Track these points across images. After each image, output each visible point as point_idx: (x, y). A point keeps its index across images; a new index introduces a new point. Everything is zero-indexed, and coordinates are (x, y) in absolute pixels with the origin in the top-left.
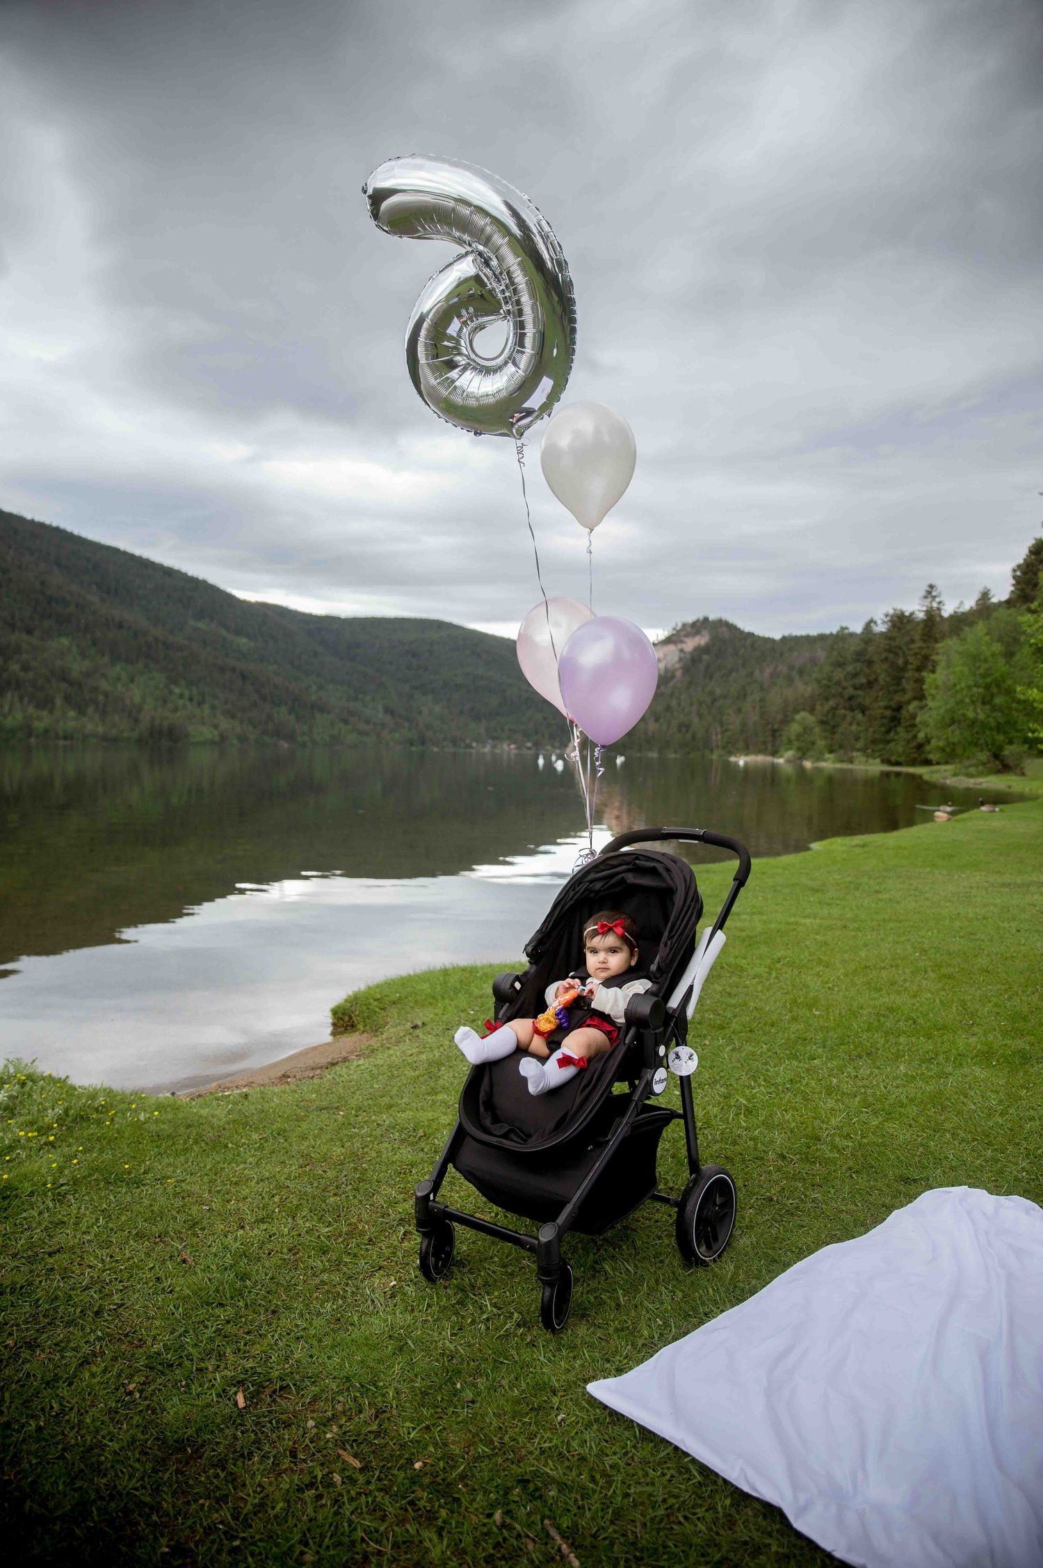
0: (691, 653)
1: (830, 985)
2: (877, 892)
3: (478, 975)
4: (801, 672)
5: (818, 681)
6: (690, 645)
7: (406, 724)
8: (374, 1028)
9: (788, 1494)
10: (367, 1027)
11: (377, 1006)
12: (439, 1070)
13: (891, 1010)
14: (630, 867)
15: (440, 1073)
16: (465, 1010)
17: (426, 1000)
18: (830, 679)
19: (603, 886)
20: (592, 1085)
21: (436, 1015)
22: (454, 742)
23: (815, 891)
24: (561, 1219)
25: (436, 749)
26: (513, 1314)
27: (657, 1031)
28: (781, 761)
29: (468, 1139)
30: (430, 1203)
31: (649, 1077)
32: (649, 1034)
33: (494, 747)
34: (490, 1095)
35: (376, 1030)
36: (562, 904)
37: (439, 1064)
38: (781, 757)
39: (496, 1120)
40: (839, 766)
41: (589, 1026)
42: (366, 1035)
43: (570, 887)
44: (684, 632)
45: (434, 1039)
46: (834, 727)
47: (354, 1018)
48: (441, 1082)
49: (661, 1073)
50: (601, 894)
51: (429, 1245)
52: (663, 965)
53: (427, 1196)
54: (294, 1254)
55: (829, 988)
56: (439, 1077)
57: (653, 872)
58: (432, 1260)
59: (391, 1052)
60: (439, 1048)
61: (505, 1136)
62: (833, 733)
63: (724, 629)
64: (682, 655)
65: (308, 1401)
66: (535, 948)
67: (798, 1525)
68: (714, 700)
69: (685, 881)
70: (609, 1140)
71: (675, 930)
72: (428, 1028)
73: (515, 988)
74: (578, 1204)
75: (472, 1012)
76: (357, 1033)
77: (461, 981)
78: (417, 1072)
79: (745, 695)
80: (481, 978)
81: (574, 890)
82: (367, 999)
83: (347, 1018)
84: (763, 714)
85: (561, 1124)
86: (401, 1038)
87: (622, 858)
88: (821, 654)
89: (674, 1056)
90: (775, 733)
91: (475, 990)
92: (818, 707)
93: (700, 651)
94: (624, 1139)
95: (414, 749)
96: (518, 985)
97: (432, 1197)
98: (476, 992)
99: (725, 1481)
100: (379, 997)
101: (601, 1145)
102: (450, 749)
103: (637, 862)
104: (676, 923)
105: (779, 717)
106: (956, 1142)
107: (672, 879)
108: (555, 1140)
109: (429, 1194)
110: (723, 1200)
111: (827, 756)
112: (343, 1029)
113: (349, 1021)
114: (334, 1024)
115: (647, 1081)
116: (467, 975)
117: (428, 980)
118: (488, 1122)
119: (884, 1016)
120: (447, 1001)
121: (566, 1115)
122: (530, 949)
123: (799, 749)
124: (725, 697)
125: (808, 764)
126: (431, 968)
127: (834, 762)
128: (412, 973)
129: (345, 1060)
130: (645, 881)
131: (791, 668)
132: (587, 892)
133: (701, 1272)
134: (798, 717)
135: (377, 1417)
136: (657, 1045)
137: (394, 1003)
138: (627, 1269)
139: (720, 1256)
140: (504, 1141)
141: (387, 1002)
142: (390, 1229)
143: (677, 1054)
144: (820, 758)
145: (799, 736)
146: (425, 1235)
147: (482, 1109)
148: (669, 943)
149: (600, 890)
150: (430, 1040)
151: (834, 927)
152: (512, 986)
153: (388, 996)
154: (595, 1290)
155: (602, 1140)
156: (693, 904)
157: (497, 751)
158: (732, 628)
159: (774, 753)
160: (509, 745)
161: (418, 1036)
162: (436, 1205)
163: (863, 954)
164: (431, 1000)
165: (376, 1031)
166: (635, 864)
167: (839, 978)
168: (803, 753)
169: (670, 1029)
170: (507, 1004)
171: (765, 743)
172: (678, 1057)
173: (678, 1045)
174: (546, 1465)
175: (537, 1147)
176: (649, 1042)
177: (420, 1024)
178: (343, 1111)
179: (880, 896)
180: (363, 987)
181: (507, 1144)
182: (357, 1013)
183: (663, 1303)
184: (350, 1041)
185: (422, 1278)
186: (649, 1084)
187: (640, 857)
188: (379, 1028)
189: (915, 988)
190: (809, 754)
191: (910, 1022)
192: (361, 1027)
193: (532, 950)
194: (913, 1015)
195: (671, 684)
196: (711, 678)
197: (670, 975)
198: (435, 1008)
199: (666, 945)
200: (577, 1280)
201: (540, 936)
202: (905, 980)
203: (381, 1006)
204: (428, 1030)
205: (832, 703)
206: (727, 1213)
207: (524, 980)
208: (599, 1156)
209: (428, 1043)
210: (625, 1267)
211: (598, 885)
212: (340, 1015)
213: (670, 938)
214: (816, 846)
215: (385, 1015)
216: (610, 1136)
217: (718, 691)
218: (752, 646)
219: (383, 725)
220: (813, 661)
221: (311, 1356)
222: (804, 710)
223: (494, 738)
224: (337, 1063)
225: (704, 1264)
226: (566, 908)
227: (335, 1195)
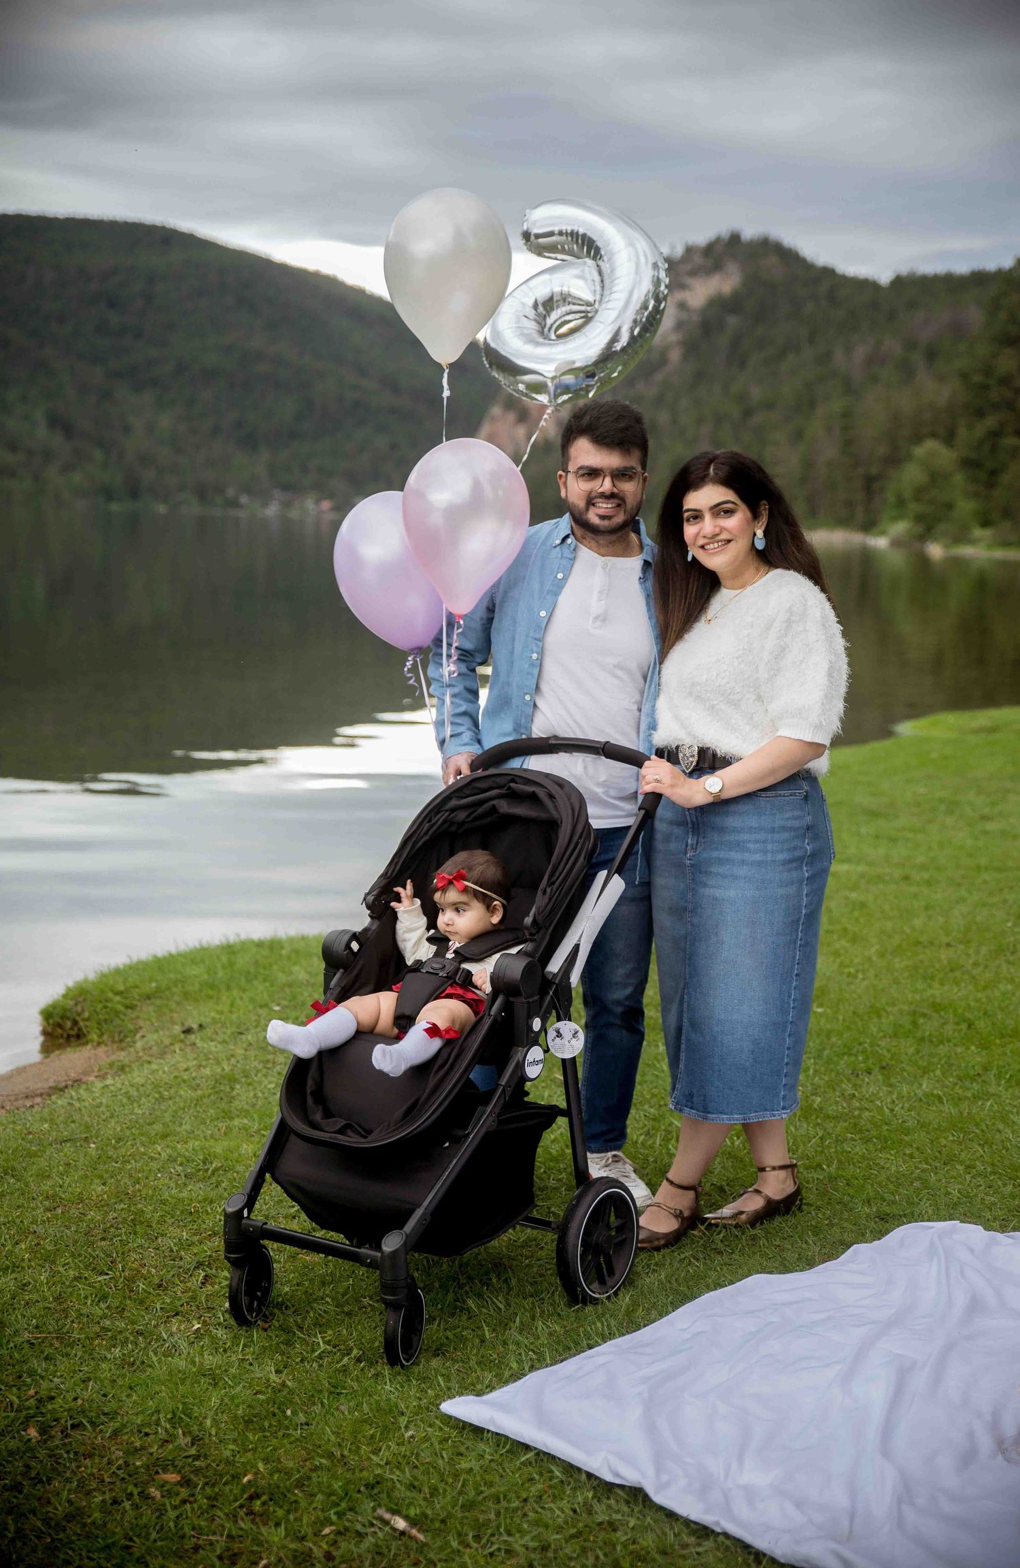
0: (704, 311)
1: (852, 970)
2: (985, 818)
3: (284, 952)
4: (931, 355)
5: (964, 376)
6: (700, 293)
7: (98, 454)
8: (116, 1038)
9: (651, 1472)
10: (105, 1037)
11: (119, 1002)
12: (232, 1089)
13: (937, 1007)
14: (503, 791)
15: (234, 1093)
16: (266, 1005)
17: (201, 991)
18: (988, 371)
19: (468, 816)
20: (448, 1066)
21: (221, 1013)
22: (202, 493)
23: (873, 814)
24: (409, 1226)
25: (162, 509)
26: (351, 1349)
27: (531, 1000)
28: (880, 543)
29: (293, 1138)
30: (244, 1221)
31: (519, 1056)
32: (519, 1002)
33: (287, 505)
34: (320, 1085)
35: (122, 1039)
36: (414, 839)
37: (232, 1080)
38: (883, 533)
39: (328, 1114)
40: (999, 554)
41: (449, 996)
42: (102, 1049)
43: (425, 817)
44: (688, 267)
45: (220, 1047)
46: (994, 473)
47: (82, 1024)
48: (236, 1103)
49: (536, 1053)
50: (466, 826)
51: (240, 1280)
52: (539, 919)
53: (241, 1211)
54: (60, 1304)
55: (849, 975)
56: (233, 1097)
57: (533, 798)
58: (244, 1300)
59: (154, 1067)
60: (229, 1059)
61: (341, 1131)
62: (991, 485)
63: (773, 260)
64: (685, 316)
65: (108, 1435)
66: (377, 897)
67: (658, 1499)
68: (748, 413)
69: (573, 810)
70: (467, 1136)
71: (557, 874)
72: (209, 1032)
73: (351, 949)
74: (431, 1208)
75: (277, 1008)
76: (89, 1047)
77: (257, 962)
78: (199, 1092)
79: (812, 404)
80: (289, 958)
81: (429, 821)
82: (102, 991)
83: (69, 1024)
84: (848, 443)
85: (411, 1112)
86: (166, 1047)
87: (494, 779)
88: (975, 316)
89: (555, 1034)
90: (871, 485)
91: (280, 975)
92: (962, 432)
93: (721, 306)
94: (487, 1134)
95: (114, 507)
96: (355, 946)
97: (245, 1214)
98: (282, 978)
99: (590, 1476)
100: (122, 988)
101: (457, 1141)
102: (192, 509)
103: (512, 785)
104: (559, 864)
105: (882, 450)
106: (968, 1177)
107: (556, 807)
108: (400, 1133)
109: (243, 1209)
110: (620, 1222)
111: (978, 532)
112: (61, 1041)
113: (72, 1029)
114: (45, 1033)
115: (518, 1062)
116: (265, 953)
117: (203, 961)
118: (318, 1117)
119: (924, 1015)
120: (235, 992)
121: (417, 1100)
122: (370, 898)
123: (919, 518)
124: (769, 405)
125: (935, 551)
126: (205, 944)
127: (990, 547)
128: (174, 951)
129: (78, 1081)
130: (521, 810)
131: (911, 345)
132: (446, 825)
133: (589, 1309)
134: (920, 451)
135: (193, 1444)
136: (530, 1017)
137: (149, 997)
138: (497, 1306)
139: (616, 1294)
140: (339, 1136)
141: (137, 997)
142: (186, 1273)
143: (558, 1031)
144: (961, 537)
145: (919, 493)
146: (235, 1264)
147: (310, 1100)
148: (548, 890)
149: (463, 823)
150: (214, 1049)
151: (887, 878)
152: (348, 946)
153: (137, 987)
154: (455, 1328)
155: (460, 1133)
156: (581, 841)
157: (294, 514)
158: (789, 256)
159: (869, 526)
160: (317, 502)
161: (194, 1044)
162: (251, 1222)
163: (918, 923)
164: (211, 989)
165: (121, 1041)
166: (510, 788)
167: (870, 959)
168: (927, 527)
169: (548, 998)
170: (342, 970)
171: (849, 504)
172: (559, 1035)
173: (559, 1020)
174: (392, 1472)
175: (383, 1140)
176: (520, 1012)
177: (195, 1026)
178: (94, 1143)
179: (989, 826)
180: (92, 976)
181: (342, 1139)
182: (86, 1015)
183: (539, 1338)
184: (73, 1059)
185: (233, 1322)
186: (520, 1066)
187: (516, 779)
188: (126, 1037)
189: (989, 975)
190: (942, 527)
191: (964, 1026)
192: (94, 1036)
193: (374, 900)
194: (968, 1015)
195: (659, 377)
196: (742, 365)
197: (550, 931)
198: (217, 1004)
199: (544, 892)
200: (432, 1319)
201: (384, 882)
202: (976, 964)
203: (128, 1002)
204: (209, 1034)
205: (990, 422)
206: (625, 1239)
207: (363, 940)
208: (456, 1153)
209: (210, 1052)
210: (493, 1302)
211: (461, 816)
212: (57, 1019)
213: (551, 884)
214: (906, 728)
215: (133, 1016)
216: (469, 1130)
217: (756, 393)
218: (832, 298)
219: (48, 455)
220: (958, 330)
221: (104, 1395)
222: (934, 435)
223: (286, 487)
224: (66, 1087)
225: (595, 1301)
226: (420, 844)
227: (103, 1239)
